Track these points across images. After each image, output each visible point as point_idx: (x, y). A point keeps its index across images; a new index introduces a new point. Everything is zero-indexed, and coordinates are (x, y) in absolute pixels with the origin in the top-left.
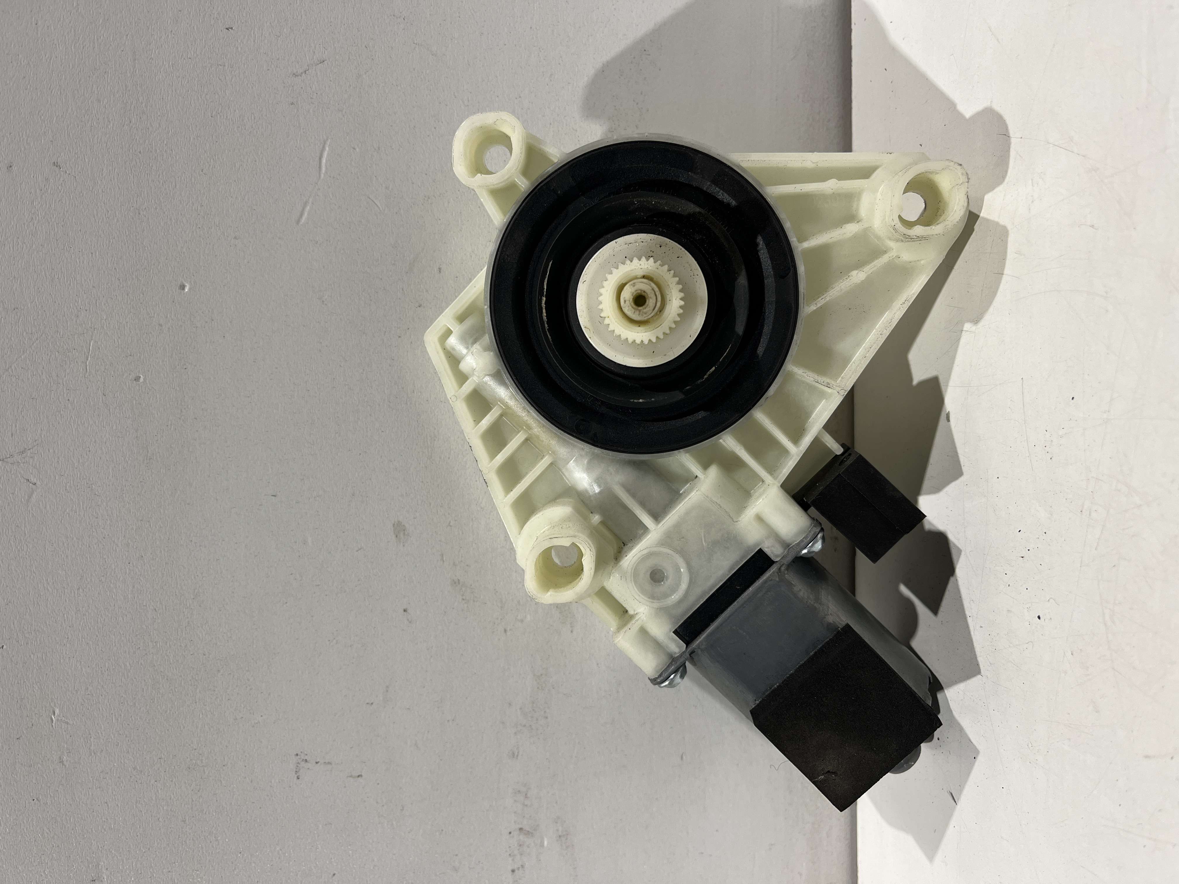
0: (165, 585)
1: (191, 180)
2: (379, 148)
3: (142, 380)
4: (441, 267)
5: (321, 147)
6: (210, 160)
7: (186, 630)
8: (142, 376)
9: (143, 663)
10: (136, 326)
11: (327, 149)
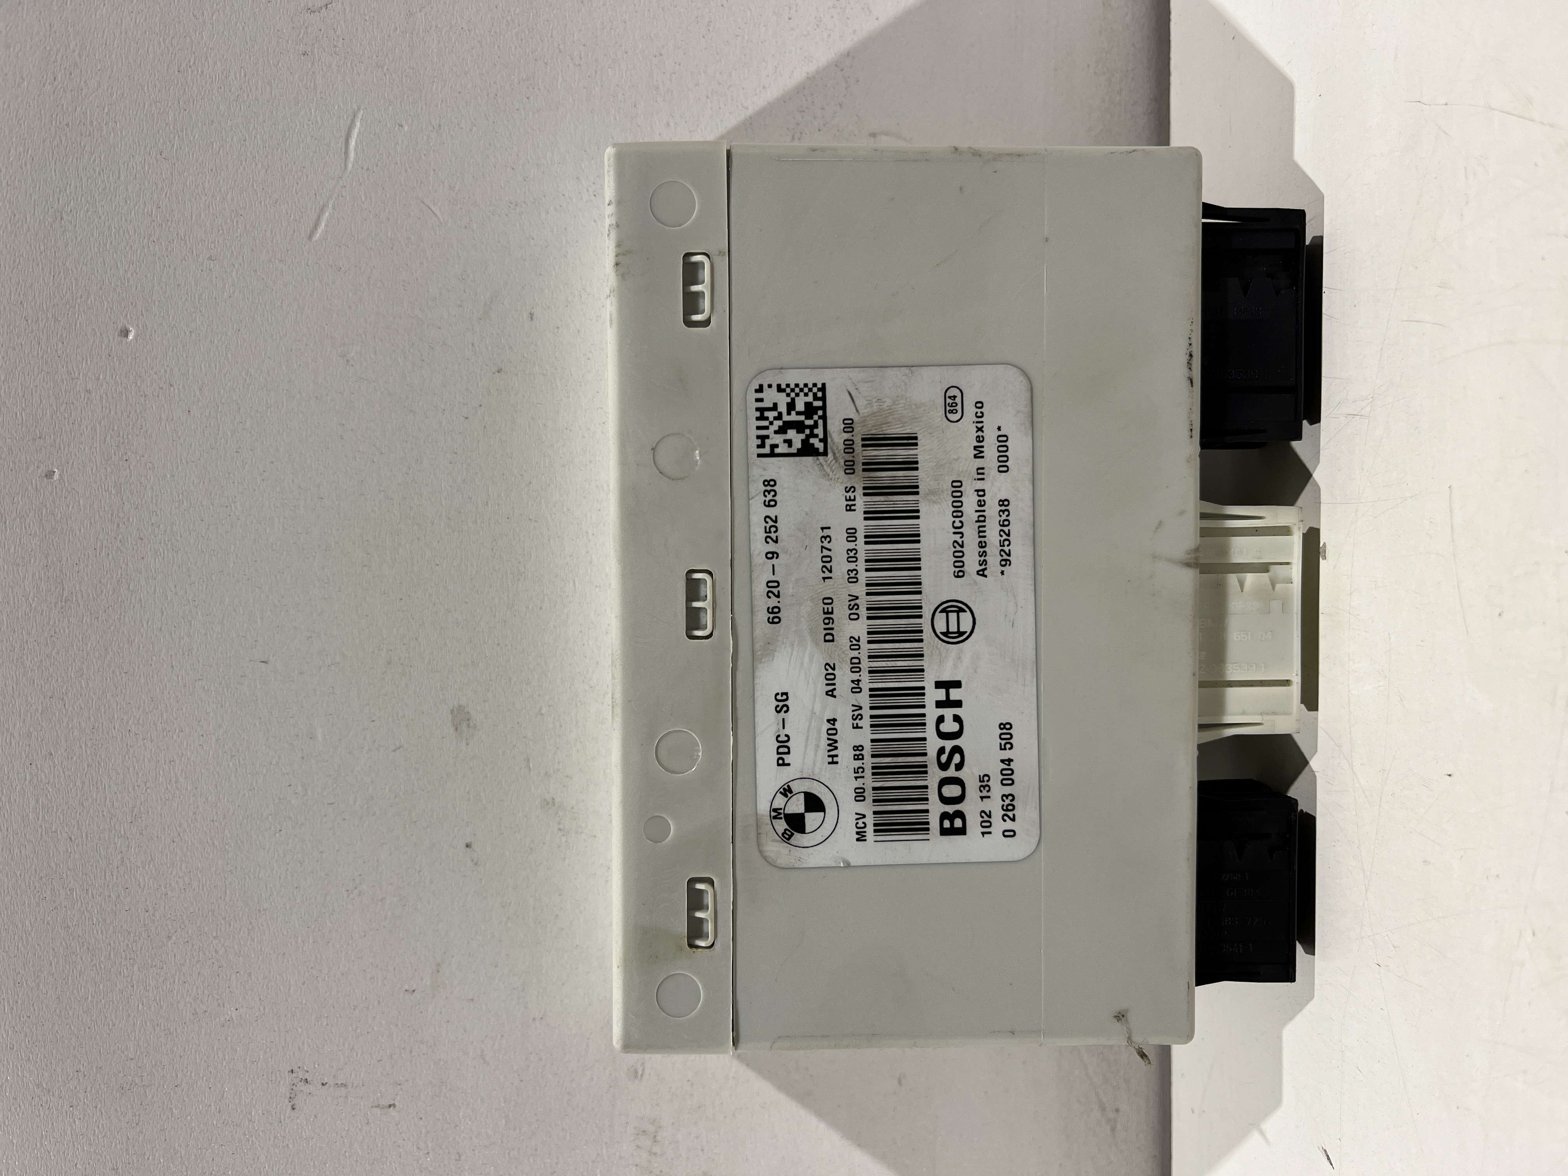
0: (87, 799)
1: (143, 168)
2: (440, 126)
3: (56, 476)
4: (533, 311)
5: (349, 122)
6: (174, 137)
7: (118, 871)
8: (56, 470)
9: (51, 922)
10: (51, 392)
11: (358, 125)
